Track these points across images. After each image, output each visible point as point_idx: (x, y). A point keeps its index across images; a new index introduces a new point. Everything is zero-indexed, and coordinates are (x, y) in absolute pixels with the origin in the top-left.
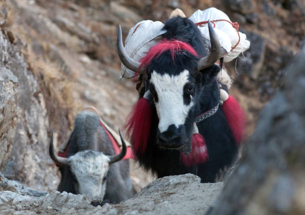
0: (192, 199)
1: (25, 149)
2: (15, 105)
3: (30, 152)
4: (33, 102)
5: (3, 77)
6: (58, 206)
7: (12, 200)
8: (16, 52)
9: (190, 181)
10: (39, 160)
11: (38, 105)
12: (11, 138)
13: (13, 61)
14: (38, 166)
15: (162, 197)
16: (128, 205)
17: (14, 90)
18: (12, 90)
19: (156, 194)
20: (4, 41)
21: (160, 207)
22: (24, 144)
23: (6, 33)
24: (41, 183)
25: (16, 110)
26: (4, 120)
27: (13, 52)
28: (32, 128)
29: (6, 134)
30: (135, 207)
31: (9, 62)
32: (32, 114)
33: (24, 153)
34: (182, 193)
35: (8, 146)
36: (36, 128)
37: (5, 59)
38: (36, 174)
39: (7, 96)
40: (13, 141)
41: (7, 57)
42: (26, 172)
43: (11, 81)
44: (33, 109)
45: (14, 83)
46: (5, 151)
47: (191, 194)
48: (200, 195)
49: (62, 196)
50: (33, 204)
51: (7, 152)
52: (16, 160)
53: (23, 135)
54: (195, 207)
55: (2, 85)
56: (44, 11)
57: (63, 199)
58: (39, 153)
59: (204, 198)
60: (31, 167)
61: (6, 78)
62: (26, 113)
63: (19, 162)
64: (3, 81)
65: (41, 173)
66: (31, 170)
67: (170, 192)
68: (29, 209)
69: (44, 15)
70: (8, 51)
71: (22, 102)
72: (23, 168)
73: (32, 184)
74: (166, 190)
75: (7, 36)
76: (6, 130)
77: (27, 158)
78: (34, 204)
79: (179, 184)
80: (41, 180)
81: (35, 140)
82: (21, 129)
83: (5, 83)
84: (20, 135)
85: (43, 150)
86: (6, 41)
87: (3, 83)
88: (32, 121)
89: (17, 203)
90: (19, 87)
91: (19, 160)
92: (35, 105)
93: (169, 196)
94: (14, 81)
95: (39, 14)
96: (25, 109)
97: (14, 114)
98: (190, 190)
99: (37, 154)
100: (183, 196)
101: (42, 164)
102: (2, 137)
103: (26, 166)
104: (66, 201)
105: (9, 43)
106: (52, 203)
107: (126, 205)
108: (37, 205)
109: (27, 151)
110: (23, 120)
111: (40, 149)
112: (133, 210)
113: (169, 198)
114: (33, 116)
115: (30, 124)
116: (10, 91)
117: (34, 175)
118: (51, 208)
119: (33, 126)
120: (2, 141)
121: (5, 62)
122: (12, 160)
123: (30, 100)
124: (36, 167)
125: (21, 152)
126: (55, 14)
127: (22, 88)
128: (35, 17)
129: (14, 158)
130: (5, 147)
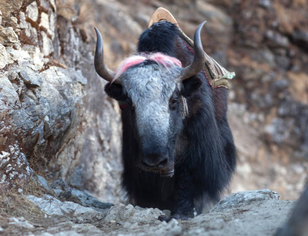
0: (266, 218)
1: (95, 157)
2: (84, 109)
3: (101, 159)
4: (106, 105)
5: (71, 78)
6: (121, 220)
7: (73, 211)
8: (88, 51)
9: (266, 198)
10: (110, 169)
11: (111, 109)
12: (79, 144)
13: (85, 62)
14: (109, 175)
15: (234, 214)
16: (197, 221)
17: (83, 92)
18: (81, 92)
19: (229, 210)
20: (76, 40)
21: (230, 226)
22: (94, 151)
23: (78, 30)
24: (112, 194)
25: (85, 114)
26: (70, 124)
27: (85, 52)
28: (104, 134)
29: (73, 140)
30: (203, 225)
31: (81, 62)
32: (104, 118)
33: (94, 161)
34: (257, 210)
35: (76, 153)
36: (109, 134)
37: (76, 58)
38: (106, 183)
39: (75, 99)
40: (81, 147)
41: (78, 57)
42: (96, 181)
43: (80, 83)
44: (106, 114)
45: (83, 85)
46: (72, 158)
47: (265, 212)
48: (276, 213)
49: (127, 209)
50: (95, 217)
51: (75, 159)
52: (86, 168)
53: (94, 141)
54: (268, 227)
55: (70, 87)
56: (125, 8)
57: (127, 212)
58: (111, 161)
59: (279, 217)
60: (102, 175)
61: (75, 79)
62: (98, 117)
63: (88, 170)
64: (70, 83)
65: (113, 183)
66: (101, 180)
67: (244, 209)
68: (90, 223)
69: (124, 12)
70: (79, 50)
71: (94, 106)
72: (93, 176)
73: (102, 194)
74: (239, 207)
75: (79, 34)
76: (74, 135)
77: (97, 166)
78: (97, 217)
79: (254, 200)
80: (112, 191)
81: (107, 147)
82: (92, 134)
83: (73, 84)
84: (90, 141)
85: (116, 158)
86: (78, 39)
87: (71, 85)
88: (104, 126)
89: (79, 215)
90: (91, 89)
91: (88, 168)
92: (108, 109)
93: (242, 213)
94: (83, 83)
95: (118, 11)
96: (97, 113)
97: (83, 119)
98: (266, 207)
99: (109, 162)
100: (256, 214)
101: (114, 173)
102: (69, 143)
103: (96, 175)
104: (131, 214)
105: (81, 42)
106: (115, 216)
107: (195, 222)
108: (100, 218)
109: (97, 158)
110: (94, 125)
111: (112, 156)
112: (201, 227)
113: (241, 216)
114: (105, 121)
115: (102, 129)
116: (78, 94)
117: (105, 185)
118: (114, 221)
119: (105, 131)
120: (69, 147)
121: (76, 62)
122: (80, 167)
123: (103, 103)
124: (107, 176)
125: (91, 160)
126: (136, 12)
127: (94, 91)
128: (115, 14)
129: (83, 165)
130: (72, 154)
